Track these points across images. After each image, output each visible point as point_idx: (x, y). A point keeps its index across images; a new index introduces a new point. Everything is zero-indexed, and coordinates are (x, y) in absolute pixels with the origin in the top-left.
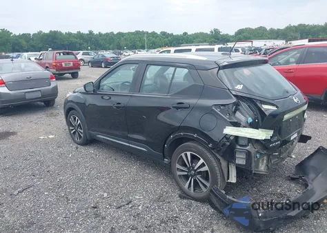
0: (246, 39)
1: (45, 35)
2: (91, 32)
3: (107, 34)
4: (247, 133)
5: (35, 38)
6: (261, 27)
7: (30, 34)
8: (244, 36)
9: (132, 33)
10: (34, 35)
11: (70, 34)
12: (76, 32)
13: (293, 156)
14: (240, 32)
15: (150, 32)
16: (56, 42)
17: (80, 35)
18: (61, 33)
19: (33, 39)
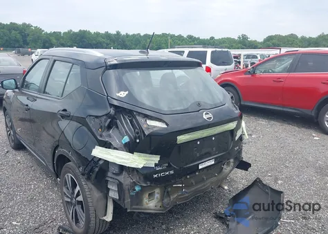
0: (275, 46)
1: (75, 34)
2: (118, 33)
3: (134, 36)
4: (117, 157)
5: (65, 37)
6: (292, 34)
7: (60, 33)
8: (273, 44)
9: (159, 36)
10: (64, 33)
11: (98, 34)
12: (103, 32)
13: (226, 188)
14: (270, 38)
15: (176, 35)
16: (84, 41)
17: (107, 35)
18: (89, 33)
19: (63, 38)
